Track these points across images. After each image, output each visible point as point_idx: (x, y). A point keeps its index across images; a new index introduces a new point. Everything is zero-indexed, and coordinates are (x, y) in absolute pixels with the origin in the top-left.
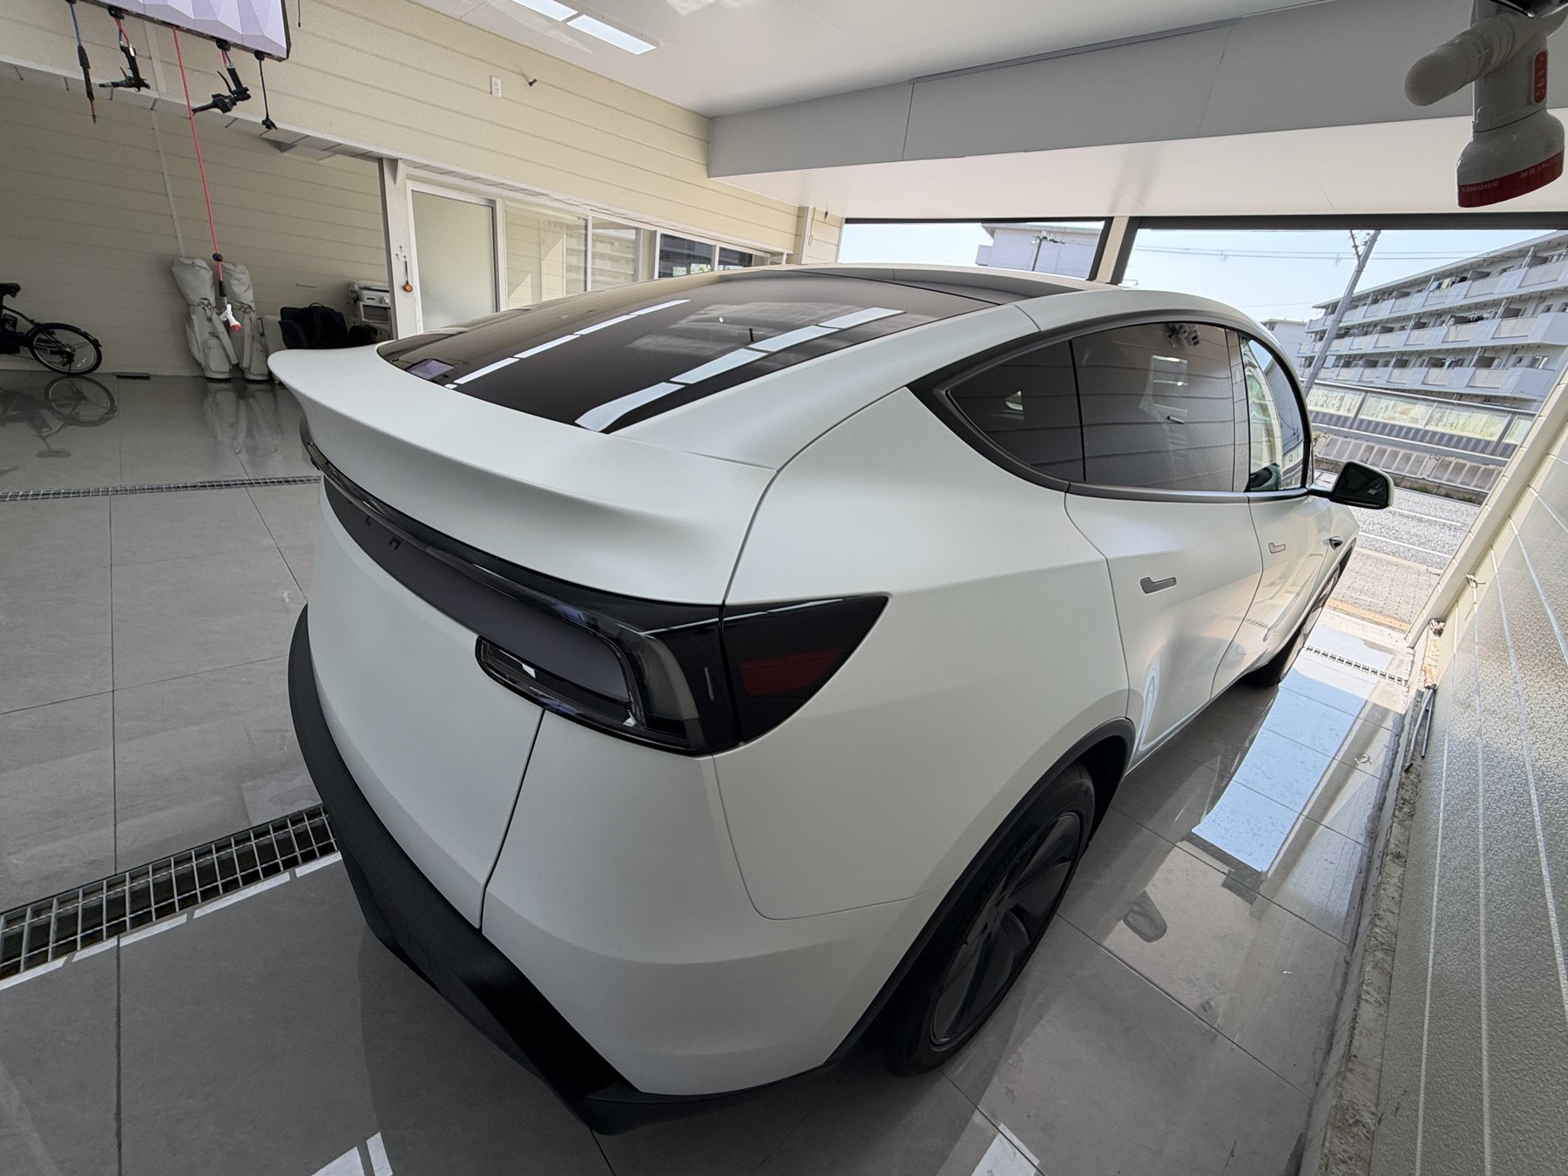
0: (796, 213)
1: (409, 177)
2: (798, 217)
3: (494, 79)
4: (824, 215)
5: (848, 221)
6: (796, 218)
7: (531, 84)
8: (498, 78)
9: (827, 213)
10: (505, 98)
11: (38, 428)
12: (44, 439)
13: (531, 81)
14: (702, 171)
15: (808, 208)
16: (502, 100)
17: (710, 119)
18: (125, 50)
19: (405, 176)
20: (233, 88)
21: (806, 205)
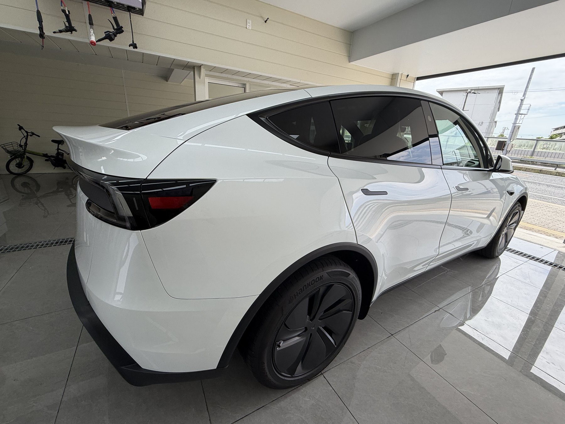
0: (391, 78)
1: (207, 75)
2: (392, 79)
3: (248, 20)
4: (406, 76)
5: (418, 79)
6: (391, 80)
7: (266, 22)
8: (250, 20)
9: (408, 76)
10: (253, 30)
11: (68, 195)
12: (70, 200)
13: (266, 20)
14: (346, 59)
15: (399, 73)
16: (252, 31)
17: (352, 32)
18: (64, 11)
19: (205, 75)
20: (115, 27)
21: (398, 72)
